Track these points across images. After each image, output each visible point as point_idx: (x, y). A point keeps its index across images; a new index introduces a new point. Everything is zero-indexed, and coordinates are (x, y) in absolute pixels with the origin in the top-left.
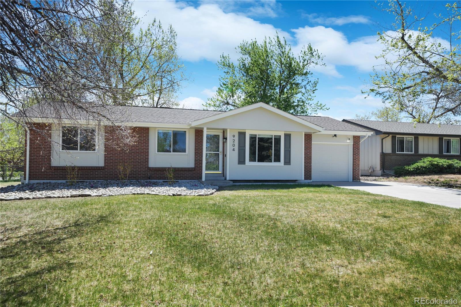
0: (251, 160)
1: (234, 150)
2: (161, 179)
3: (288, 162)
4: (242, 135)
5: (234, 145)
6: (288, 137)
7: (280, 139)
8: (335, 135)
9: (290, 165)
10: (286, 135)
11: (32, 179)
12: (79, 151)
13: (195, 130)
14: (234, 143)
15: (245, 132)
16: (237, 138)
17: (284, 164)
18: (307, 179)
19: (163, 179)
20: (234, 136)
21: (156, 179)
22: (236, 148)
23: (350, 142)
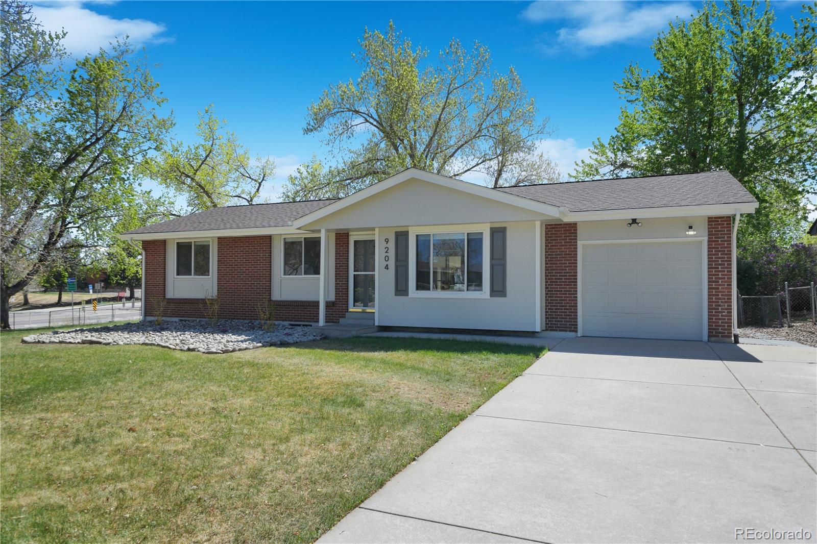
0: (419, 287)
1: (387, 267)
2: (286, 320)
3: (498, 290)
4: (401, 237)
5: (387, 259)
6: (499, 234)
7: (481, 240)
8: (634, 221)
9: (505, 296)
10: (494, 231)
11: (148, 316)
12: (192, 276)
13: (336, 234)
14: (387, 254)
15: (408, 232)
16: (392, 245)
17: (491, 296)
18: (566, 331)
19: (289, 321)
20: (387, 241)
21: (280, 320)
22: (392, 263)
23: (698, 237)
